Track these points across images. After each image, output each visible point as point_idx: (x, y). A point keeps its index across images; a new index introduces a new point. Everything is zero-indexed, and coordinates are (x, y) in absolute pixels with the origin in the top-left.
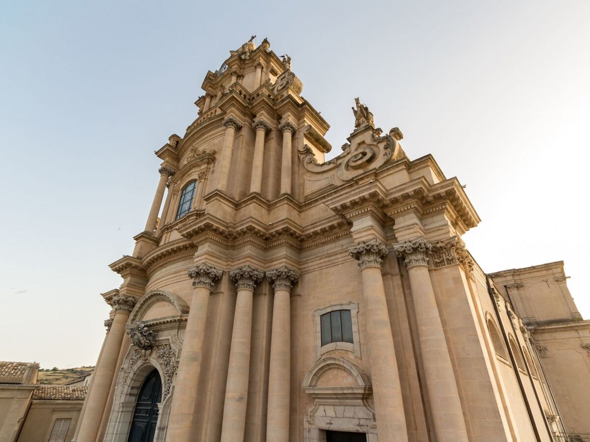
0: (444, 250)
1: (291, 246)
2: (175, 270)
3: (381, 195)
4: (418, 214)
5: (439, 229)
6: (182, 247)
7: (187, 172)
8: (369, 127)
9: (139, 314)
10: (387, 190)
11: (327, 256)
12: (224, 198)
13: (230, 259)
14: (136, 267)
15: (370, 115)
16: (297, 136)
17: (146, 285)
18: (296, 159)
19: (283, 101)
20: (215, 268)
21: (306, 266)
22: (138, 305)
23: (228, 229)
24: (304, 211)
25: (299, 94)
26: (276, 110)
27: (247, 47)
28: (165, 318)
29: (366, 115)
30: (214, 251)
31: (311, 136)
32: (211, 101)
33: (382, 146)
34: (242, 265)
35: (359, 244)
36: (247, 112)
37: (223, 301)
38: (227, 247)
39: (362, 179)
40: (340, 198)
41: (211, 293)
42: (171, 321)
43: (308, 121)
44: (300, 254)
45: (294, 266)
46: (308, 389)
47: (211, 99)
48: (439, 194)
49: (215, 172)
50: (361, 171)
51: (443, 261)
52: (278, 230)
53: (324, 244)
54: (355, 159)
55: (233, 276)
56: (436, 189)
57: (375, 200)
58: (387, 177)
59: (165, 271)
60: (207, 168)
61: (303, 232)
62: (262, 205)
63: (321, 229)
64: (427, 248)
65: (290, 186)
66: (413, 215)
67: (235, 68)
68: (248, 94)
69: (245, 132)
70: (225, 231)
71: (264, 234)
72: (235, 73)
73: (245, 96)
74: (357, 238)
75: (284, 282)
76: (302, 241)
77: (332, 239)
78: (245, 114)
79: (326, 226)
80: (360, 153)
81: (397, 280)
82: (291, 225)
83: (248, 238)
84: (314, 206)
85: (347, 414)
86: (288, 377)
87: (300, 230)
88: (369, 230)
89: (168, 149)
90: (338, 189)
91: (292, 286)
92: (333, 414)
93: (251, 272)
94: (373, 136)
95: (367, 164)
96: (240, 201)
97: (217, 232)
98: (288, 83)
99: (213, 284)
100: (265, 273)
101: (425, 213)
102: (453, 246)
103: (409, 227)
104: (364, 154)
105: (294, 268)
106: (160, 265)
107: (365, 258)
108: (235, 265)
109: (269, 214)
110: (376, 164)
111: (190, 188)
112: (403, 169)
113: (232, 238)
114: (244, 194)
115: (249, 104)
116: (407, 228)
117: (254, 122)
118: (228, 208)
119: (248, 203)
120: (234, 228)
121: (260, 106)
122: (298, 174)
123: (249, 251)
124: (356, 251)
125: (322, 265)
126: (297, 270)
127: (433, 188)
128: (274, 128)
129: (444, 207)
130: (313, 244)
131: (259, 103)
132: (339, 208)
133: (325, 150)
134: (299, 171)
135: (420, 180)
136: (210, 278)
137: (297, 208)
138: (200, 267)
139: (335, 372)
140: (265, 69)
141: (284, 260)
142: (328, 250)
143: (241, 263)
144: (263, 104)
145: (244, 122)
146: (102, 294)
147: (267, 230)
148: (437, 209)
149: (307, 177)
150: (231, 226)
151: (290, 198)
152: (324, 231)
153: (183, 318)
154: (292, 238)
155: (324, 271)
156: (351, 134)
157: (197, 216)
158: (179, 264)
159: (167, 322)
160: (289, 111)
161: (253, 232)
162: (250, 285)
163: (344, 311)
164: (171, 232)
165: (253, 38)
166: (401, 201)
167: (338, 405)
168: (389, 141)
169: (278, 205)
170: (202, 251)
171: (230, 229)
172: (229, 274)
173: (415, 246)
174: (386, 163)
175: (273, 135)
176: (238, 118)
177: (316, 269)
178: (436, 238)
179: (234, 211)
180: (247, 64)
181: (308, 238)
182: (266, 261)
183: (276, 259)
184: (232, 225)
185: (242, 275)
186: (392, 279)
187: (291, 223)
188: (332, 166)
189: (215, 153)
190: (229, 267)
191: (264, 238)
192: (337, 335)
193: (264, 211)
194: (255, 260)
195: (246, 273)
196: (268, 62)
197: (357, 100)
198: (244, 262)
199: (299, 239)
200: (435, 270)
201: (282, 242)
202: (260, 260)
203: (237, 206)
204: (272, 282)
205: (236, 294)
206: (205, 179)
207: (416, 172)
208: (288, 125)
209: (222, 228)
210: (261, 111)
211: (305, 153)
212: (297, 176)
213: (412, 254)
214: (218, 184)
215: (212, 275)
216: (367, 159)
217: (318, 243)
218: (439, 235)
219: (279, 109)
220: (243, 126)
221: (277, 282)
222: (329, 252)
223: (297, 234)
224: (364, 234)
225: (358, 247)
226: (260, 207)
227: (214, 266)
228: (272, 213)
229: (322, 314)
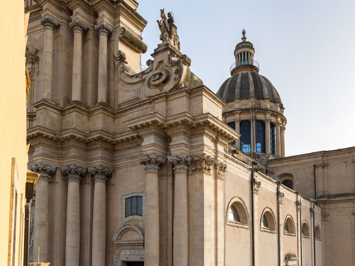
0: (198, 162)
1: (106, 149)
3: (161, 122)
4: (187, 135)
5: (198, 147)
8: (168, 48)
10: (166, 118)
11: (131, 158)
12: (51, 107)
13: (61, 157)
16: (113, 38)
20: (49, 166)
21: (118, 163)
23: (56, 135)
24: (117, 118)
26: (92, 6)
29: (169, 30)
30: (47, 153)
31: (125, 39)
33: (174, 70)
35: (144, 156)
36: (63, 7)
37: (58, 188)
38: (57, 148)
39: (157, 99)
41: (50, 182)
43: (123, 20)
44: (114, 153)
46: (115, 241)
48: (199, 123)
49: (40, 74)
50: (158, 91)
51: (197, 169)
52: (94, 138)
53: (129, 148)
54: (154, 79)
55: (64, 171)
56: (198, 119)
57: (157, 125)
58: (174, 100)
60: (32, 69)
61: (114, 138)
62: (83, 112)
63: (126, 138)
64: (186, 161)
65: (106, 94)
66: (182, 136)
69: (63, 31)
70: (54, 137)
71: (84, 140)
75: (100, 176)
76: (114, 145)
77: (135, 146)
78: (61, 9)
79: (129, 136)
80: (158, 74)
81: (170, 179)
82: (103, 134)
83: (72, 143)
84: (125, 115)
85: (136, 253)
86: (104, 235)
87: (112, 138)
88: (151, 146)
90: (141, 104)
91: (107, 179)
92: (129, 254)
93: (76, 169)
94: (169, 58)
95: (163, 84)
96: (64, 108)
97: (48, 138)
99: (50, 177)
100: (87, 170)
101: (193, 134)
102: (204, 160)
103: (178, 145)
104: (161, 74)
105: (108, 165)
107: (148, 166)
108: (64, 163)
109: (89, 119)
110: (168, 87)
112: (185, 95)
113: (60, 142)
117: (71, 20)
118: (54, 114)
119: (71, 111)
120: (61, 135)
122: (114, 81)
123: (73, 154)
124: (142, 161)
125: (128, 164)
126: (111, 166)
129: (203, 131)
130: (122, 148)
133: (140, 51)
134: (114, 78)
136: (47, 173)
137: (112, 116)
138: (39, 166)
139: (131, 232)
141: (100, 160)
142: (132, 153)
143: (69, 162)
144: (78, 0)
145: (61, 20)
147: (86, 137)
148: (199, 132)
149: (120, 85)
152: (128, 139)
154: (106, 143)
155: (129, 169)
156: (155, 50)
157: (30, 117)
160: (104, 9)
161: (75, 139)
162: (76, 178)
163: (139, 197)
166: (174, 126)
167: (132, 249)
168: (178, 67)
169: (96, 113)
170: (38, 153)
171: (57, 136)
172: (61, 169)
173: (179, 160)
174: (174, 88)
175: (91, 35)
176: (54, 16)
177: (124, 167)
178: (195, 153)
179: (60, 116)
181: (118, 143)
182: (87, 159)
183: (95, 159)
184: (58, 133)
185: (70, 171)
188: (138, 79)
189: (37, 51)
190: (60, 164)
191: (85, 142)
192: (134, 211)
193: (85, 118)
194: (79, 159)
195: (73, 170)
198: (71, 161)
199: (111, 144)
200: (192, 175)
201: (98, 146)
202: (82, 159)
203: (62, 112)
204: (93, 176)
205: (68, 183)
207: (194, 98)
208: (103, 27)
209: (51, 135)
210: (76, 8)
211: (119, 60)
212: (112, 83)
213: (177, 164)
214: (44, 92)
215: (48, 171)
216: (163, 80)
217: (125, 147)
218: (198, 151)
219: (95, 5)
220: (60, 24)
221: (96, 176)
222: (133, 155)
223: (109, 141)
224: (149, 149)
225: (143, 158)
226: (81, 114)
227: (49, 164)
228: (91, 119)
229: (126, 198)
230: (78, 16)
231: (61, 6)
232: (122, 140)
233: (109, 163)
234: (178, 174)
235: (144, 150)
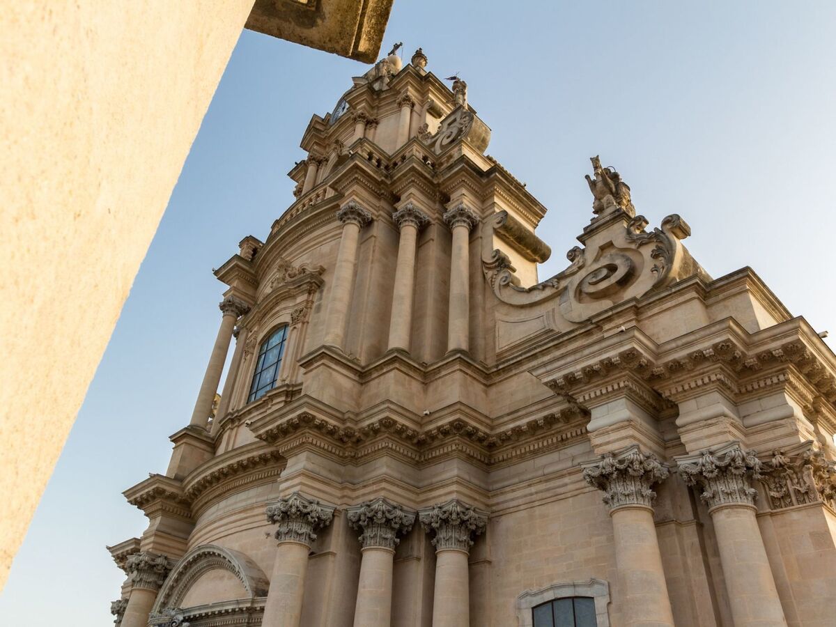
0: (789, 471)
1: (470, 458)
2: (244, 504)
3: (646, 356)
4: (728, 392)
5: (774, 425)
6: (257, 459)
7: (272, 309)
8: (620, 215)
9: (176, 592)
10: (658, 346)
11: (543, 478)
12: (338, 362)
13: (349, 484)
14: (172, 497)
15: (624, 189)
16: (479, 233)
17: (189, 533)
18: (479, 279)
19: (451, 167)
20: (318, 503)
21: (501, 498)
22: (173, 575)
23: (344, 424)
24: (495, 384)
25: (483, 151)
26: (439, 185)
27: (385, 67)
28: (222, 604)
29: (614, 190)
30: (317, 469)
31: (507, 233)
32: (317, 170)
33: (647, 251)
34: (372, 497)
35: (603, 458)
36: (383, 191)
37: (334, 571)
38: (343, 460)
39: (609, 319)
40: (562, 362)
41: (311, 554)
42: (234, 610)
43: (501, 204)
44: (488, 473)
45: (475, 500)
47: (318, 166)
48: (769, 352)
49: (323, 309)
50: (606, 304)
51: (787, 495)
52: (442, 426)
53: (535, 453)
54: (594, 280)
55: (354, 520)
56: (763, 343)
57: (635, 365)
58: (661, 315)
59: (226, 507)
60: (307, 301)
61: (492, 428)
62: (411, 373)
63: (529, 424)
64: (749, 468)
65: (467, 333)
66: (716, 396)
67: (361, 107)
68: (385, 157)
69: (379, 230)
70: (339, 428)
71: (415, 434)
72: (362, 116)
73: (379, 161)
74: (601, 445)
75: (454, 534)
76: (492, 446)
77: (553, 443)
78: (379, 196)
79: (539, 416)
80: (605, 267)
81: (690, 536)
82: (467, 415)
83: (383, 442)
84: (515, 374)
87: (487, 425)
88: (623, 428)
89: (237, 265)
90: (561, 340)
91: (472, 543)
93: (389, 511)
94: (629, 232)
95: (618, 288)
96: (368, 366)
97: (324, 431)
98: (460, 131)
99: (314, 536)
100: (417, 514)
101: (743, 390)
102: (807, 462)
103: (709, 421)
104: (612, 268)
105: (476, 504)
106: (217, 493)
107: (618, 488)
108: (357, 497)
109: (425, 391)
110: (637, 290)
111: (275, 340)
112: (694, 298)
113: (353, 443)
114: (378, 351)
115: (386, 177)
116: (705, 423)
117: (396, 210)
118: (345, 381)
119: (385, 370)
120: (357, 422)
121: (407, 180)
122: (484, 309)
123: (384, 470)
124: (596, 473)
125: (534, 497)
126: (482, 507)
127: (756, 338)
128: (434, 220)
129: (782, 378)
130: (514, 454)
131: (404, 175)
132: (561, 381)
133: (537, 258)
134: (484, 303)
135: (724, 326)
136: (308, 523)
137: (481, 380)
138: (290, 502)
140: (417, 108)
141: (454, 487)
142: (544, 467)
143: (369, 493)
144: (413, 175)
145: (377, 211)
146: (109, 548)
148: (769, 382)
149: (500, 314)
150: (349, 418)
151: (467, 358)
152: (534, 427)
153: (256, 605)
154: (472, 441)
155: (538, 511)
156: (585, 229)
157: (287, 396)
158: (252, 492)
159: (227, 611)
160: (462, 186)
161: (392, 430)
162: (386, 539)
163: (580, 600)
164: (238, 426)
165: (397, 47)
166: (689, 367)
168: (661, 242)
169: (443, 373)
170: (293, 469)
171: (348, 424)
172: (346, 515)
173: (722, 464)
174: (657, 286)
175: (434, 233)
176: (365, 205)
177: (522, 507)
178: (771, 445)
179: (358, 386)
180: (384, 98)
181: (503, 441)
182: (418, 489)
183: (440, 484)
184: (352, 416)
185: (371, 519)
186: (678, 532)
187: (467, 410)
188: (548, 292)
189: (322, 271)
190: (345, 500)
191: (415, 441)
193: (416, 386)
194: (398, 486)
195: (380, 515)
196: (423, 93)
197: (595, 161)
198: (376, 491)
199: (485, 443)
200: (772, 515)
201: (450, 450)
202: (406, 486)
203: (363, 376)
204: (432, 534)
205: (361, 556)
206: (303, 323)
207: (722, 304)
208: (462, 213)
209: (332, 422)
210: (409, 188)
211: (496, 267)
212: (480, 312)
213: (716, 479)
214: (327, 334)
215: (312, 518)
216: (618, 278)
217: (523, 451)
218: (776, 439)
219: (443, 183)
220: (375, 218)
221: (442, 535)
222: (547, 471)
223: (481, 434)
224: (613, 436)
225: (601, 464)
226: (407, 378)
227: (317, 499)
228: (431, 389)
229: (534, 605)
230: (412, 199)
231: (380, 190)
232: (518, 432)
233: (477, 496)
234: (726, 511)
235: (596, 441)
